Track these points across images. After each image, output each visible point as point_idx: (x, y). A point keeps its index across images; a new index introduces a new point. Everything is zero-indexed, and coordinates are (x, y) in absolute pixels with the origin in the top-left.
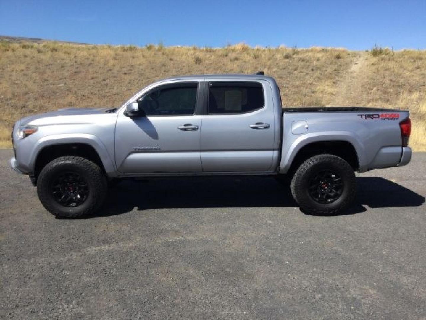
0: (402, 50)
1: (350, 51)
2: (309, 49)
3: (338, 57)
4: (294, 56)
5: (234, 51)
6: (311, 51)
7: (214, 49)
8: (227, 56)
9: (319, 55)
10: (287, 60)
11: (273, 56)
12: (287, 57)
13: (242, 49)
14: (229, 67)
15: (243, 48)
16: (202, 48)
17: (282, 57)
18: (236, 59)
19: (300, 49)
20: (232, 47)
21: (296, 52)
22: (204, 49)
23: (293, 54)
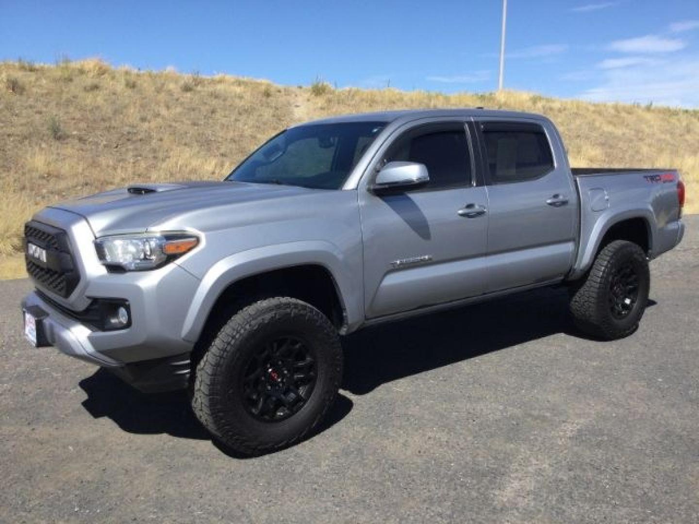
0: (347, 88)
1: (280, 86)
2: (217, 77)
3: (267, 94)
4: (199, 88)
5: (82, 72)
6: (220, 81)
7: (37, 65)
8: (71, 80)
9: (238, 90)
10: (189, 95)
11: (163, 85)
12: (187, 89)
13: (97, 68)
14: (88, 101)
15: (100, 68)
16: (11, 63)
17: (179, 90)
18: (95, 87)
19: (204, 76)
20: (75, 65)
21: (198, 82)
22: (17, 64)
23: (196, 85)
